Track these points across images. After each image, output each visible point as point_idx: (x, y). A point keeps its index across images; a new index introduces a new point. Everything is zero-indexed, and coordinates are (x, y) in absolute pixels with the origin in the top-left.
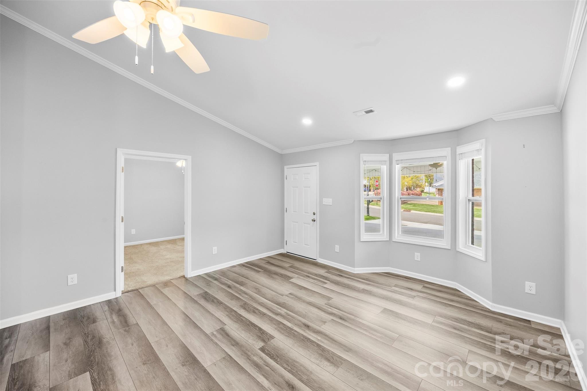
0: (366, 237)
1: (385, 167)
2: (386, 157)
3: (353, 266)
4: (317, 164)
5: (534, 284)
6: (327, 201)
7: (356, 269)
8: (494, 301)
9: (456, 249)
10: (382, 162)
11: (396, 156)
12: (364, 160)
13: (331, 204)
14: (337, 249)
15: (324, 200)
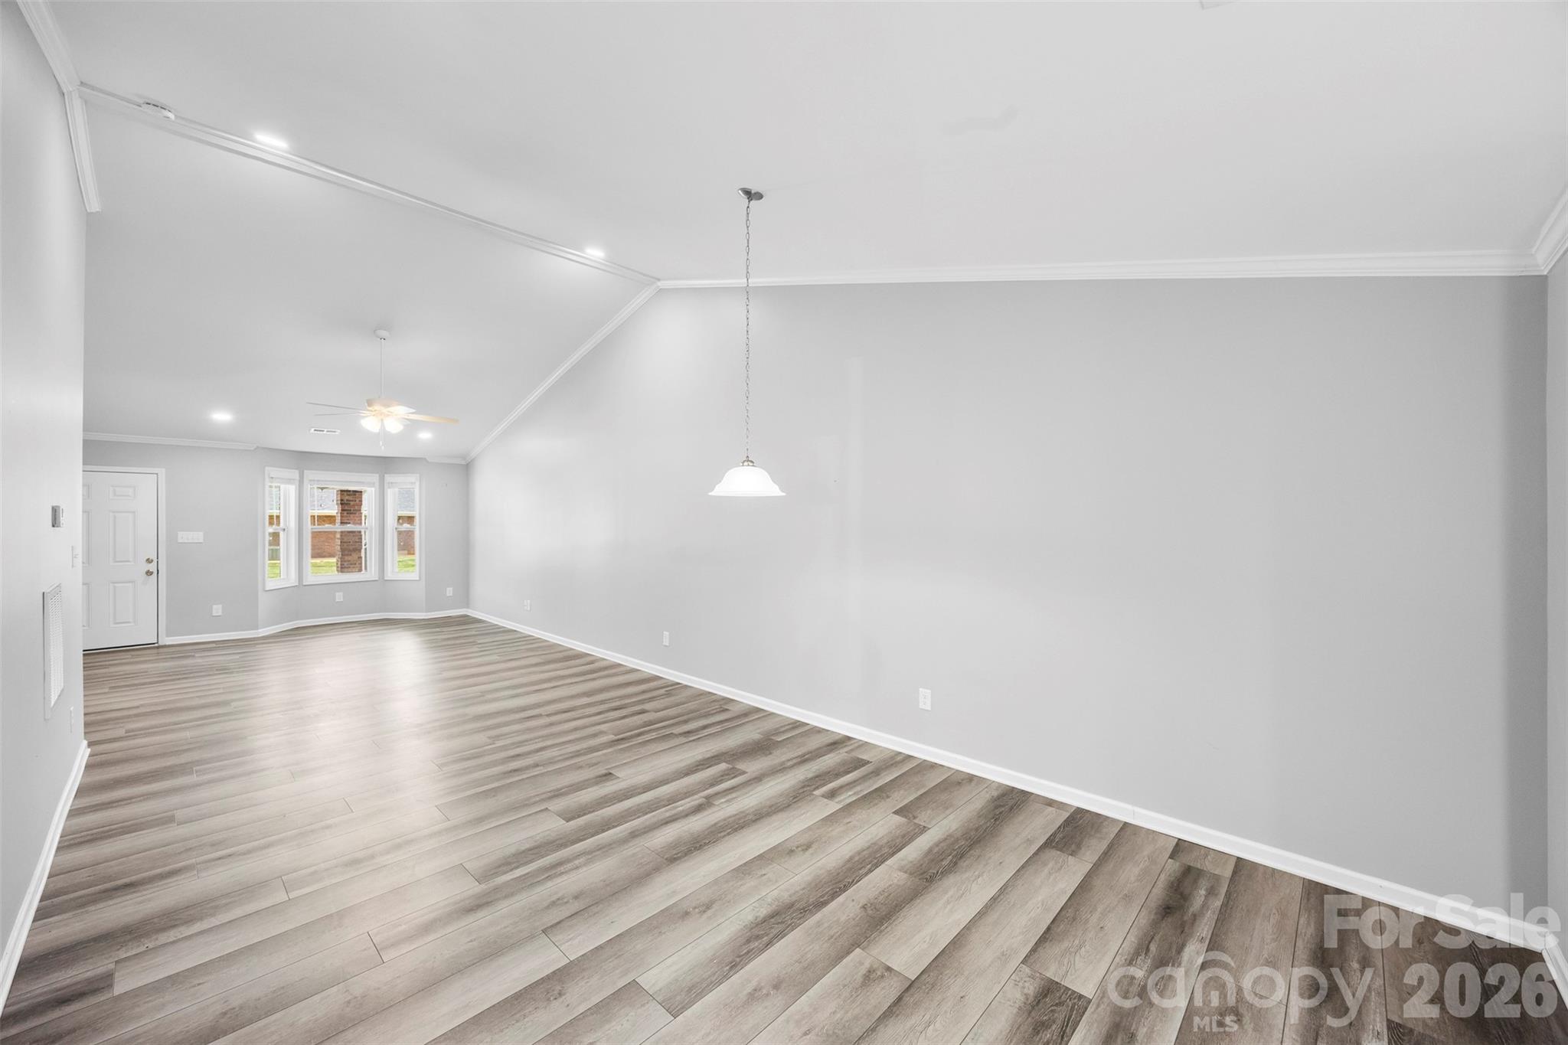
2: (295, 475)
3: (257, 628)
4: (161, 470)
5: (451, 589)
6: (191, 536)
7: (260, 631)
9: (383, 578)
10: (289, 481)
11: (309, 474)
13: (202, 541)
14: (217, 610)
15: (180, 534)
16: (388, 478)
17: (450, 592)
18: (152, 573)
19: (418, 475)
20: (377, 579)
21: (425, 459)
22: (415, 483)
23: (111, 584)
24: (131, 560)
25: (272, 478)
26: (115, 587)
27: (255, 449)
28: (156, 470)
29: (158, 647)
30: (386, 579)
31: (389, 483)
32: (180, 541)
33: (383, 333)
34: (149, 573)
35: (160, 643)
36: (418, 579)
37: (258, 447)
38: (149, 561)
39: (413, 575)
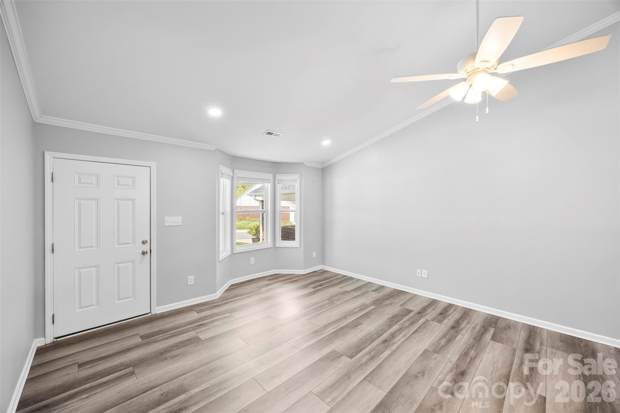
16: (279, 177)
19: (299, 174)
20: (272, 247)
23: (115, 265)
24: (131, 242)
26: (119, 267)
27: (215, 150)
34: (144, 253)
36: (299, 247)
38: (144, 243)
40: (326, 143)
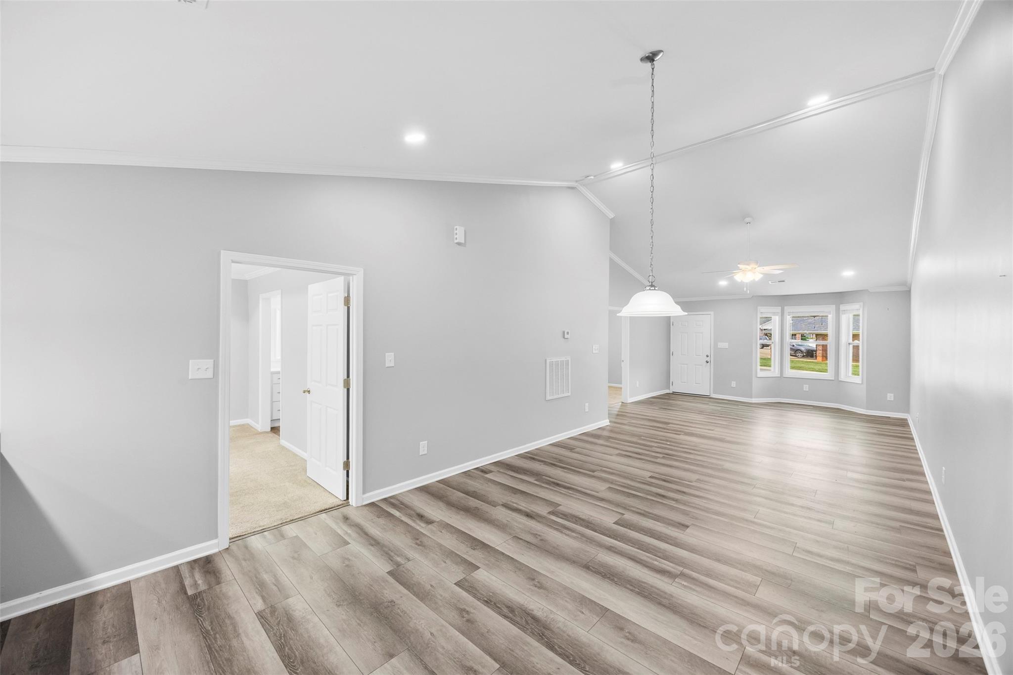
0: (761, 374)
1: (777, 317)
2: (779, 309)
3: (751, 397)
4: (712, 313)
5: (892, 395)
6: (723, 345)
7: (753, 399)
8: (867, 409)
9: (838, 379)
10: (774, 314)
11: (787, 309)
12: (761, 311)
13: (727, 347)
14: (734, 384)
15: (719, 344)
16: (842, 307)
17: (890, 397)
18: (708, 362)
19: (862, 304)
20: (833, 379)
21: (867, 290)
22: (860, 309)
24: (700, 355)
25: (762, 313)
28: (709, 313)
29: (710, 398)
30: (840, 380)
31: (842, 311)
32: (719, 347)
33: (747, 220)
35: (711, 396)
36: (860, 382)
37: (753, 296)
38: (707, 356)
39: (857, 379)
40: (848, 273)
